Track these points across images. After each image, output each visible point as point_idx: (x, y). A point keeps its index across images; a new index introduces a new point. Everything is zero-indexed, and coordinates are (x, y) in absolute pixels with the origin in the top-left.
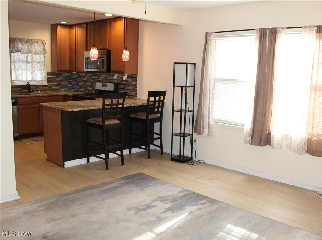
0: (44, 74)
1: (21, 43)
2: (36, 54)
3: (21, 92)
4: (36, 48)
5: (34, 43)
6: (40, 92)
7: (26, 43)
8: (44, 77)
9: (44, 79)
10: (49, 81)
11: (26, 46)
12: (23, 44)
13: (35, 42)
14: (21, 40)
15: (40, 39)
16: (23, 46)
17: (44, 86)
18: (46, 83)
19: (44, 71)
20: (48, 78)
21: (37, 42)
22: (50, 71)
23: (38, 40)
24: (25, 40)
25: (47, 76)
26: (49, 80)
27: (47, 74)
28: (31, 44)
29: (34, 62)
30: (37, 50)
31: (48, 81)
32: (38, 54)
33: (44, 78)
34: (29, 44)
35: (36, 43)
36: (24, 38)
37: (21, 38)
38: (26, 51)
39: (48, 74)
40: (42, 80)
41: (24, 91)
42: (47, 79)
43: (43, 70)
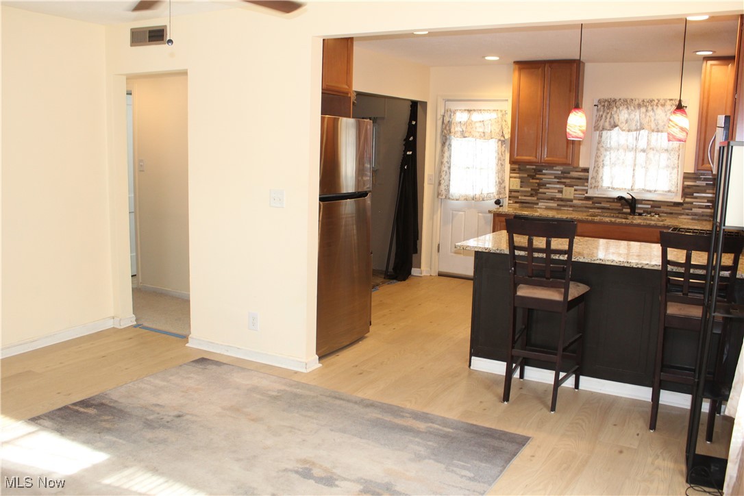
0: (674, 176)
1: (628, 108)
2: (658, 131)
3: (619, 213)
4: (657, 117)
5: (655, 107)
6: (660, 216)
7: (636, 108)
8: (673, 183)
9: (673, 189)
10: (687, 194)
11: (635, 115)
12: (630, 111)
13: (657, 105)
14: (627, 103)
15: (671, 98)
16: (629, 114)
17: (672, 204)
18: (679, 199)
19: (675, 171)
20: (684, 188)
21: (663, 105)
22: (691, 169)
23: (665, 100)
24: (637, 103)
25: (683, 182)
26: (687, 192)
27: (684, 178)
28: (647, 111)
29: (653, 149)
30: (660, 122)
31: (684, 195)
32: (662, 132)
33: (674, 187)
34: (643, 110)
35: (660, 106)
36: (633, 98)
37: (626, 98)
38: (636, 125)
39: (687, 177)
40: (669, 191)
41: (624, 210)
42: (683, 190)
43: (673, 168)
